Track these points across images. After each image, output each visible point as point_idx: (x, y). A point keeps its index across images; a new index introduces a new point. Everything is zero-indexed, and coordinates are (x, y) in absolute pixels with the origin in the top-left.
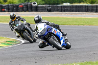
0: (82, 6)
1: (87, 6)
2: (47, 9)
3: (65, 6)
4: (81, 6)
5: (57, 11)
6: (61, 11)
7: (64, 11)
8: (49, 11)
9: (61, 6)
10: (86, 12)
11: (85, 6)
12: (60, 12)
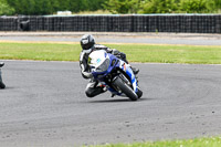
0: (100, 18)
1: (112, 18)
2: (22, 25)
3: (61, 19)
4: (96, 18)
5: (43, 29)
6: (53, 30)
7: (59, 30)
8: (26, 28)
9: (53, 19)
10: (109, 30)
11: (107, 18)
12: (49, 31)
